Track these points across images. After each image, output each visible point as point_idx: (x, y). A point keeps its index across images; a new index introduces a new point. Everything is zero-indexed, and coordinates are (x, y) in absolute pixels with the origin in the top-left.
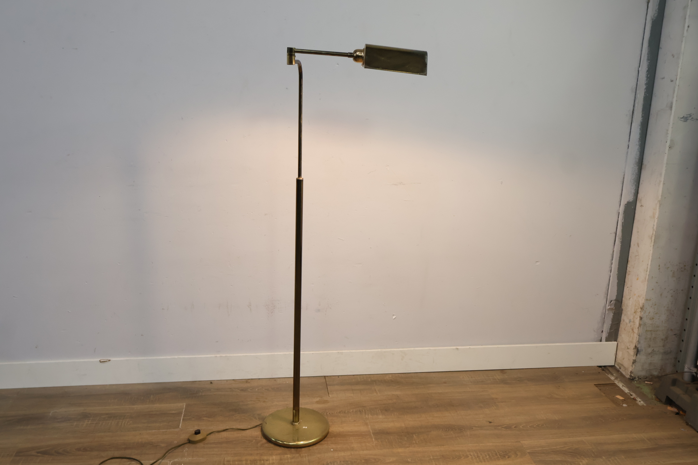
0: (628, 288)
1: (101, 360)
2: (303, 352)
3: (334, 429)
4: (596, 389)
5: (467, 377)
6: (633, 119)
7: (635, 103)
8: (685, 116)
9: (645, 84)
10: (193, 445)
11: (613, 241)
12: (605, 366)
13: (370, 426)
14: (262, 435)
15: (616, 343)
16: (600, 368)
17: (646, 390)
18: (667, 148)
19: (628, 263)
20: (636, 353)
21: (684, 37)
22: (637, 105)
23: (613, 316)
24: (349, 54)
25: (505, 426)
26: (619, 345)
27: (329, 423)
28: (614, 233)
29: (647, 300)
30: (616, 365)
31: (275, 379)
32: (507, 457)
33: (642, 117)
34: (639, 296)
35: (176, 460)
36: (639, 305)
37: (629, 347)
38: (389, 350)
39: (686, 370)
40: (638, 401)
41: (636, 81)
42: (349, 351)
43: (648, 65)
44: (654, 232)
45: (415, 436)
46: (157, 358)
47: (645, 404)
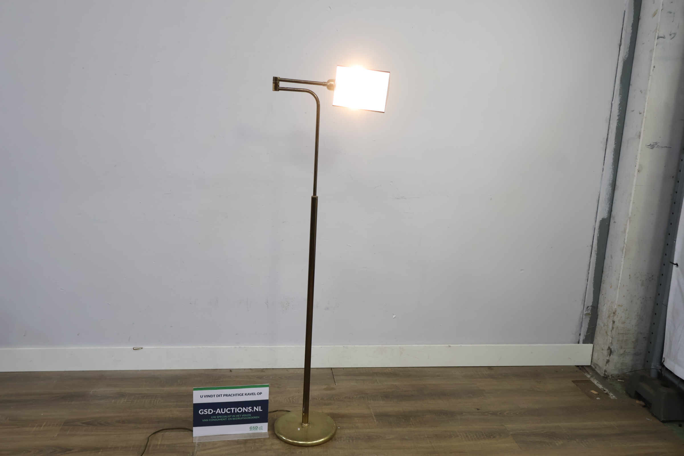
0: (603, 296)
1: (134, 348)
4: (573, 385)
5: (458, 372)
6: (607, 146)
7: (609, 132)
8: (652, 144)
9: (618, 115)
11: (590, 254)
12: (582, 366)
13: (372, 410)
15: (592, 345)
16: (578, 368)
17: (618, 387)
18: (636, 171)
19: (603, 273)
20: (609, 353)
21: (650, 76)
22: (610, 133)
23: (589, 320)
24: (322, 83)
25: (491, 412)
26: (595, 346)
28: (591, 246)
29: (619, 306)
30: (592, 366)
31: (287, 369)
32: (492, 437)
33: (615, 144)
34: (612, 302)
36: (612, 310)
37: (603, 348)
38: (389, 346)
39: (653, 367)
40: (610, 396)
41: (610, 113)
42: (353, 346)
43: (620, 99)
44: (625, 245)
45: (411, 419)
46: (183, 347)
47: (616, 399)
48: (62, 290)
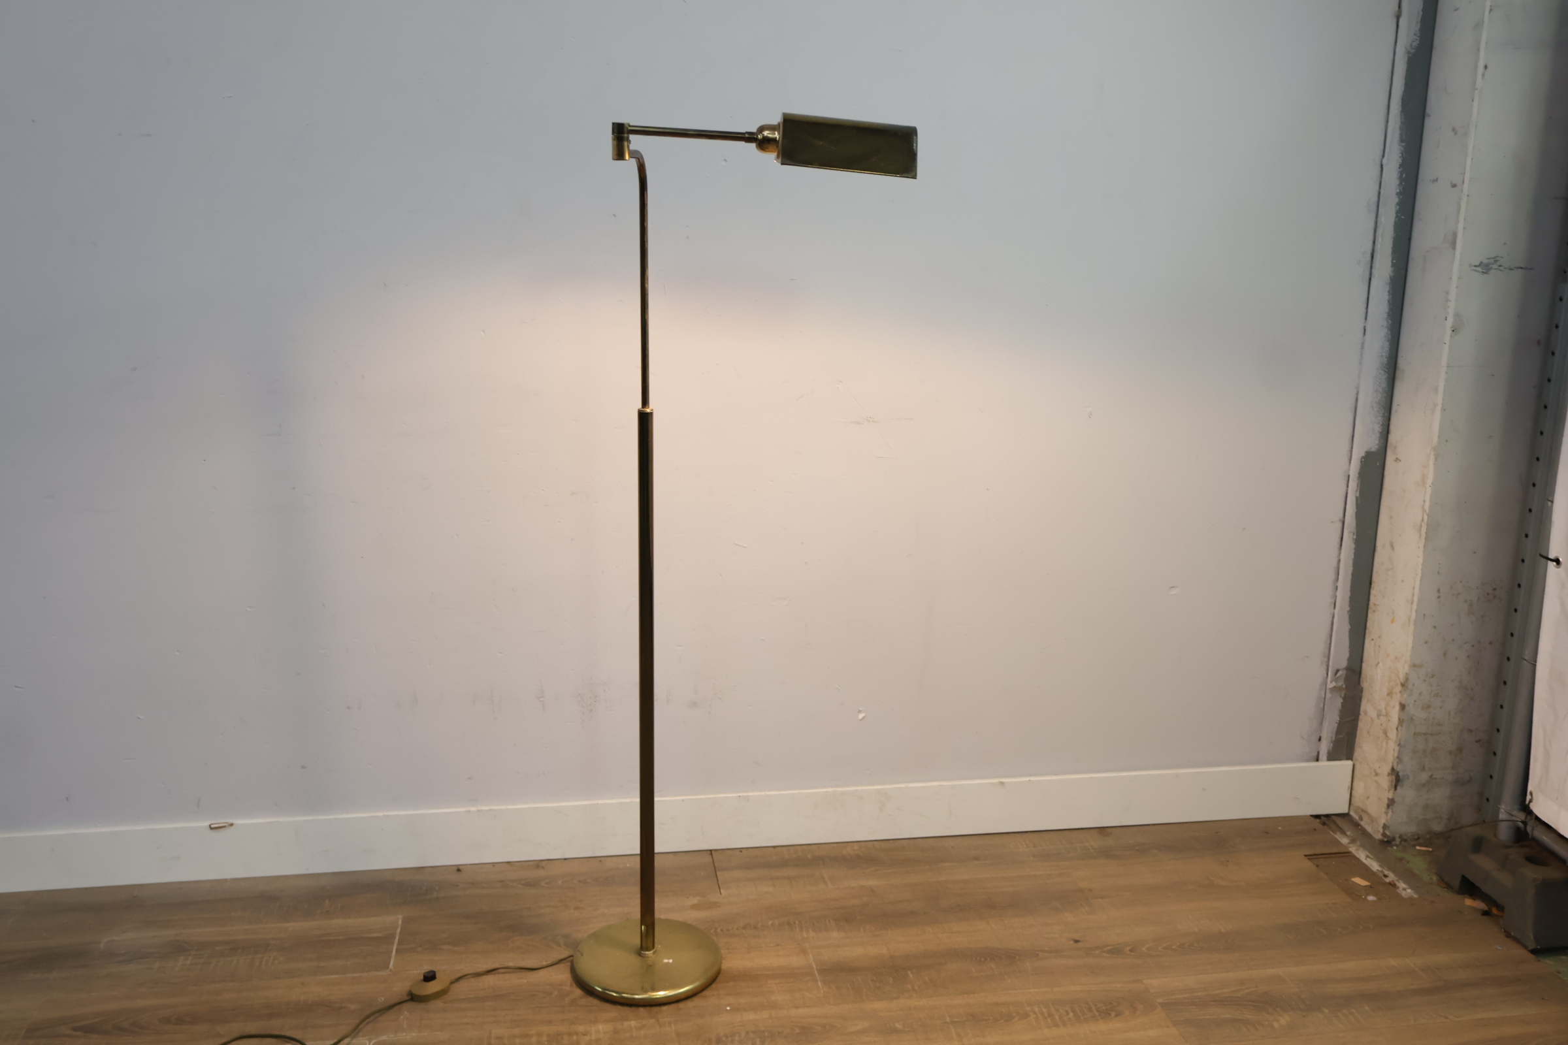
0: (1373, 642)
1: (212, 824)
2: (661, 797)
3: (733, 962)
4: (1308, 865)
5: (1025, 846)
6: (1373, 270)
7: (1377, 235)
8: (1486, 261)
9: (1397, 193)
10: (422, 1006)
11: (1338, 540)
12: (1328, 816)
13: (811, 955)
14: (573, 980)
15: (1349, 763)
16: (1318, 820)
17: (1419, 865)
18: (1449, 332)
19: (1372, 586)
20: (1394, 784)
21: (1477, 89)
22: (1380, 239)
23: (1342, 703)
24: (747, 135)
25: (1110, 948)
26: (1357, 766)
27: (723, 951)
28: (1340, 521)
29: (1414, 666)
30: (1352, 813)
31: (602, 859)
32: (1113, 1014)
33: (1393, 265)
34: (1396, 658)
35: (384, 1038)
36: (1398, 678)
37: (1378, 771)
38: (852, 789)
39: (1502, 815)
40: (1401, 889)
41: (1377, 188)
42: (763, 793)
43: (1402, 153)
44: (1426, 517)
45: (911, 975)
46: (337, 817)
47: (1415, 896)
48: (17, 689)
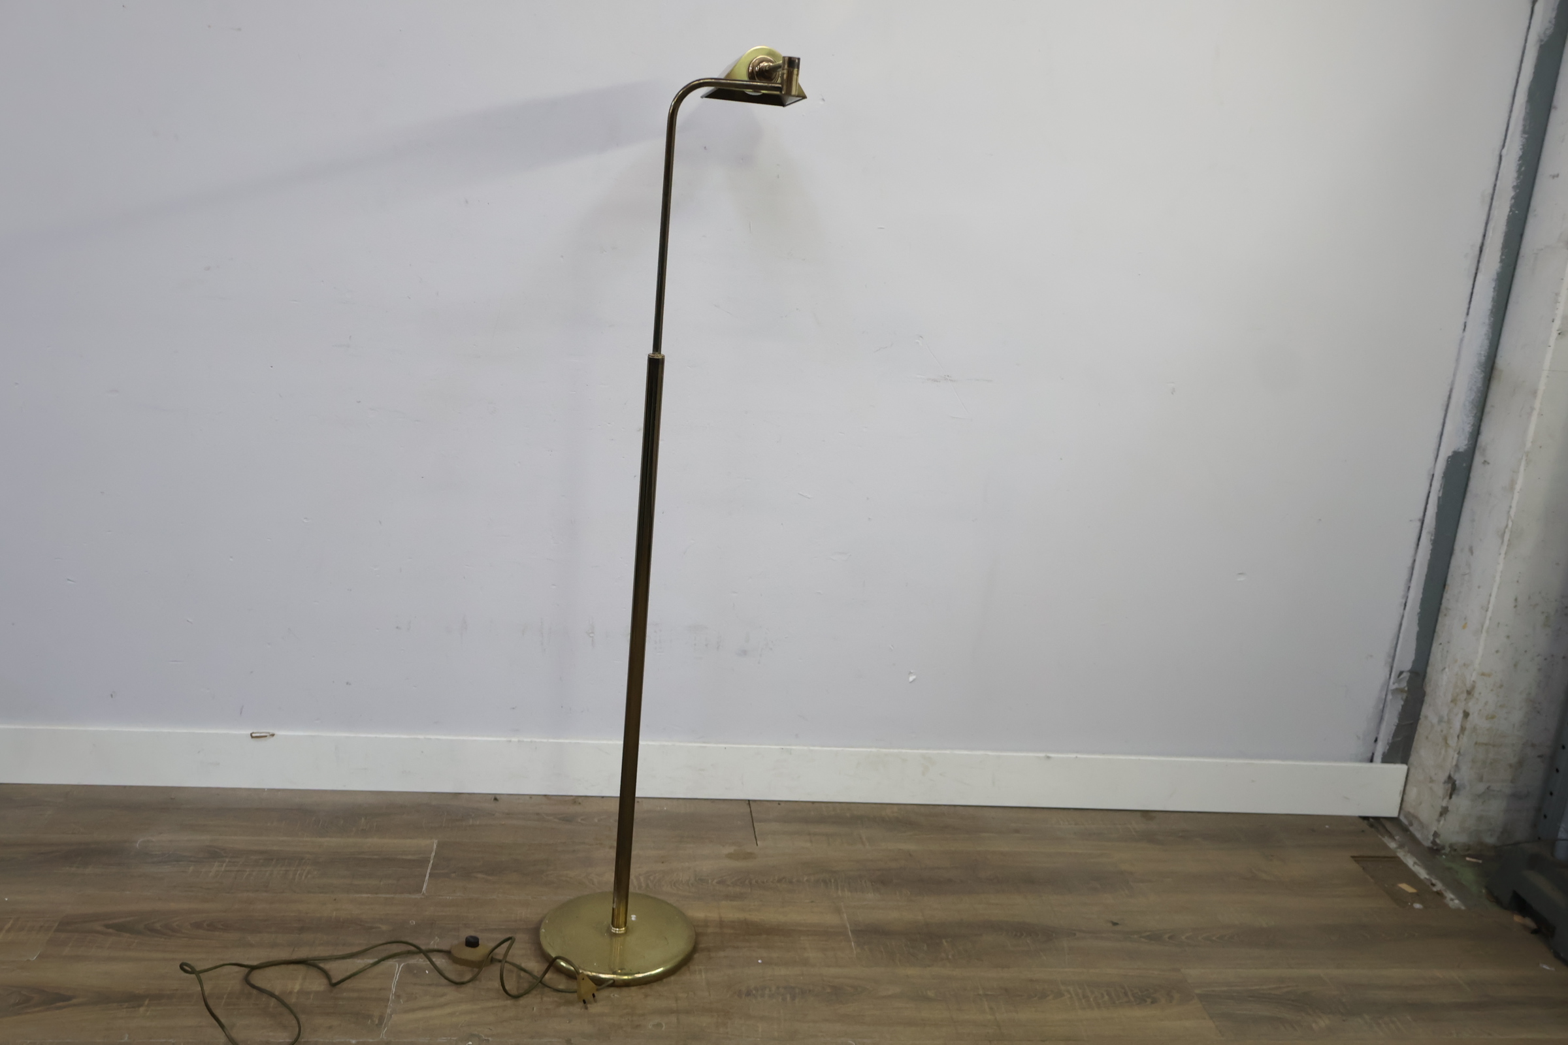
0: (1441, 647)
1: (253, 733)
3: (767, 915)
4: (1354, 866)
5: (1067, 823)
6: (1481, 265)
7: (1488, 228)
9: (1513, 187)
11: (1416, 539)
12: (1377, 819)
13: (845, 915)
15: (1404, 767)
16: (1366, 822)
17: (1468, 876)
18: (1555, 334)
19: (1446, 589)
20: (1449, 792)
22: (1491, 234)
23: (1402, 705)
25: (1148, 933)
26: (1412, 771)
28: (1419, 520)
29: (1483, 674)
30: (1402, 818)
32: (1149, 1001)
33: (1502, 261)
34: (1465, 665)
36: (1465, 685)
37: (1434, 778)
38: (896, 751)
39: (1562, 835)
40: (1448, 899)
41: (1494, 179)
42: (806, 748)
43: (1523, 145)
44: (1510, 524)
45: (945, 943)
46: (378, 736)
47: (1463, 908)
48: (70, 582)
